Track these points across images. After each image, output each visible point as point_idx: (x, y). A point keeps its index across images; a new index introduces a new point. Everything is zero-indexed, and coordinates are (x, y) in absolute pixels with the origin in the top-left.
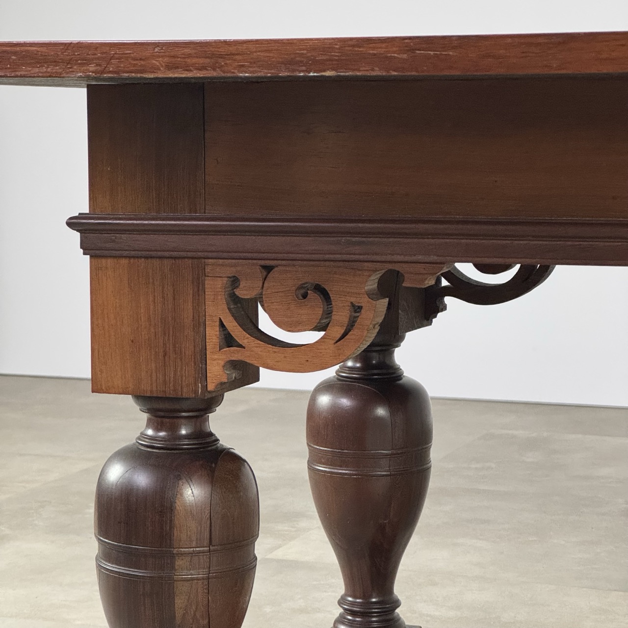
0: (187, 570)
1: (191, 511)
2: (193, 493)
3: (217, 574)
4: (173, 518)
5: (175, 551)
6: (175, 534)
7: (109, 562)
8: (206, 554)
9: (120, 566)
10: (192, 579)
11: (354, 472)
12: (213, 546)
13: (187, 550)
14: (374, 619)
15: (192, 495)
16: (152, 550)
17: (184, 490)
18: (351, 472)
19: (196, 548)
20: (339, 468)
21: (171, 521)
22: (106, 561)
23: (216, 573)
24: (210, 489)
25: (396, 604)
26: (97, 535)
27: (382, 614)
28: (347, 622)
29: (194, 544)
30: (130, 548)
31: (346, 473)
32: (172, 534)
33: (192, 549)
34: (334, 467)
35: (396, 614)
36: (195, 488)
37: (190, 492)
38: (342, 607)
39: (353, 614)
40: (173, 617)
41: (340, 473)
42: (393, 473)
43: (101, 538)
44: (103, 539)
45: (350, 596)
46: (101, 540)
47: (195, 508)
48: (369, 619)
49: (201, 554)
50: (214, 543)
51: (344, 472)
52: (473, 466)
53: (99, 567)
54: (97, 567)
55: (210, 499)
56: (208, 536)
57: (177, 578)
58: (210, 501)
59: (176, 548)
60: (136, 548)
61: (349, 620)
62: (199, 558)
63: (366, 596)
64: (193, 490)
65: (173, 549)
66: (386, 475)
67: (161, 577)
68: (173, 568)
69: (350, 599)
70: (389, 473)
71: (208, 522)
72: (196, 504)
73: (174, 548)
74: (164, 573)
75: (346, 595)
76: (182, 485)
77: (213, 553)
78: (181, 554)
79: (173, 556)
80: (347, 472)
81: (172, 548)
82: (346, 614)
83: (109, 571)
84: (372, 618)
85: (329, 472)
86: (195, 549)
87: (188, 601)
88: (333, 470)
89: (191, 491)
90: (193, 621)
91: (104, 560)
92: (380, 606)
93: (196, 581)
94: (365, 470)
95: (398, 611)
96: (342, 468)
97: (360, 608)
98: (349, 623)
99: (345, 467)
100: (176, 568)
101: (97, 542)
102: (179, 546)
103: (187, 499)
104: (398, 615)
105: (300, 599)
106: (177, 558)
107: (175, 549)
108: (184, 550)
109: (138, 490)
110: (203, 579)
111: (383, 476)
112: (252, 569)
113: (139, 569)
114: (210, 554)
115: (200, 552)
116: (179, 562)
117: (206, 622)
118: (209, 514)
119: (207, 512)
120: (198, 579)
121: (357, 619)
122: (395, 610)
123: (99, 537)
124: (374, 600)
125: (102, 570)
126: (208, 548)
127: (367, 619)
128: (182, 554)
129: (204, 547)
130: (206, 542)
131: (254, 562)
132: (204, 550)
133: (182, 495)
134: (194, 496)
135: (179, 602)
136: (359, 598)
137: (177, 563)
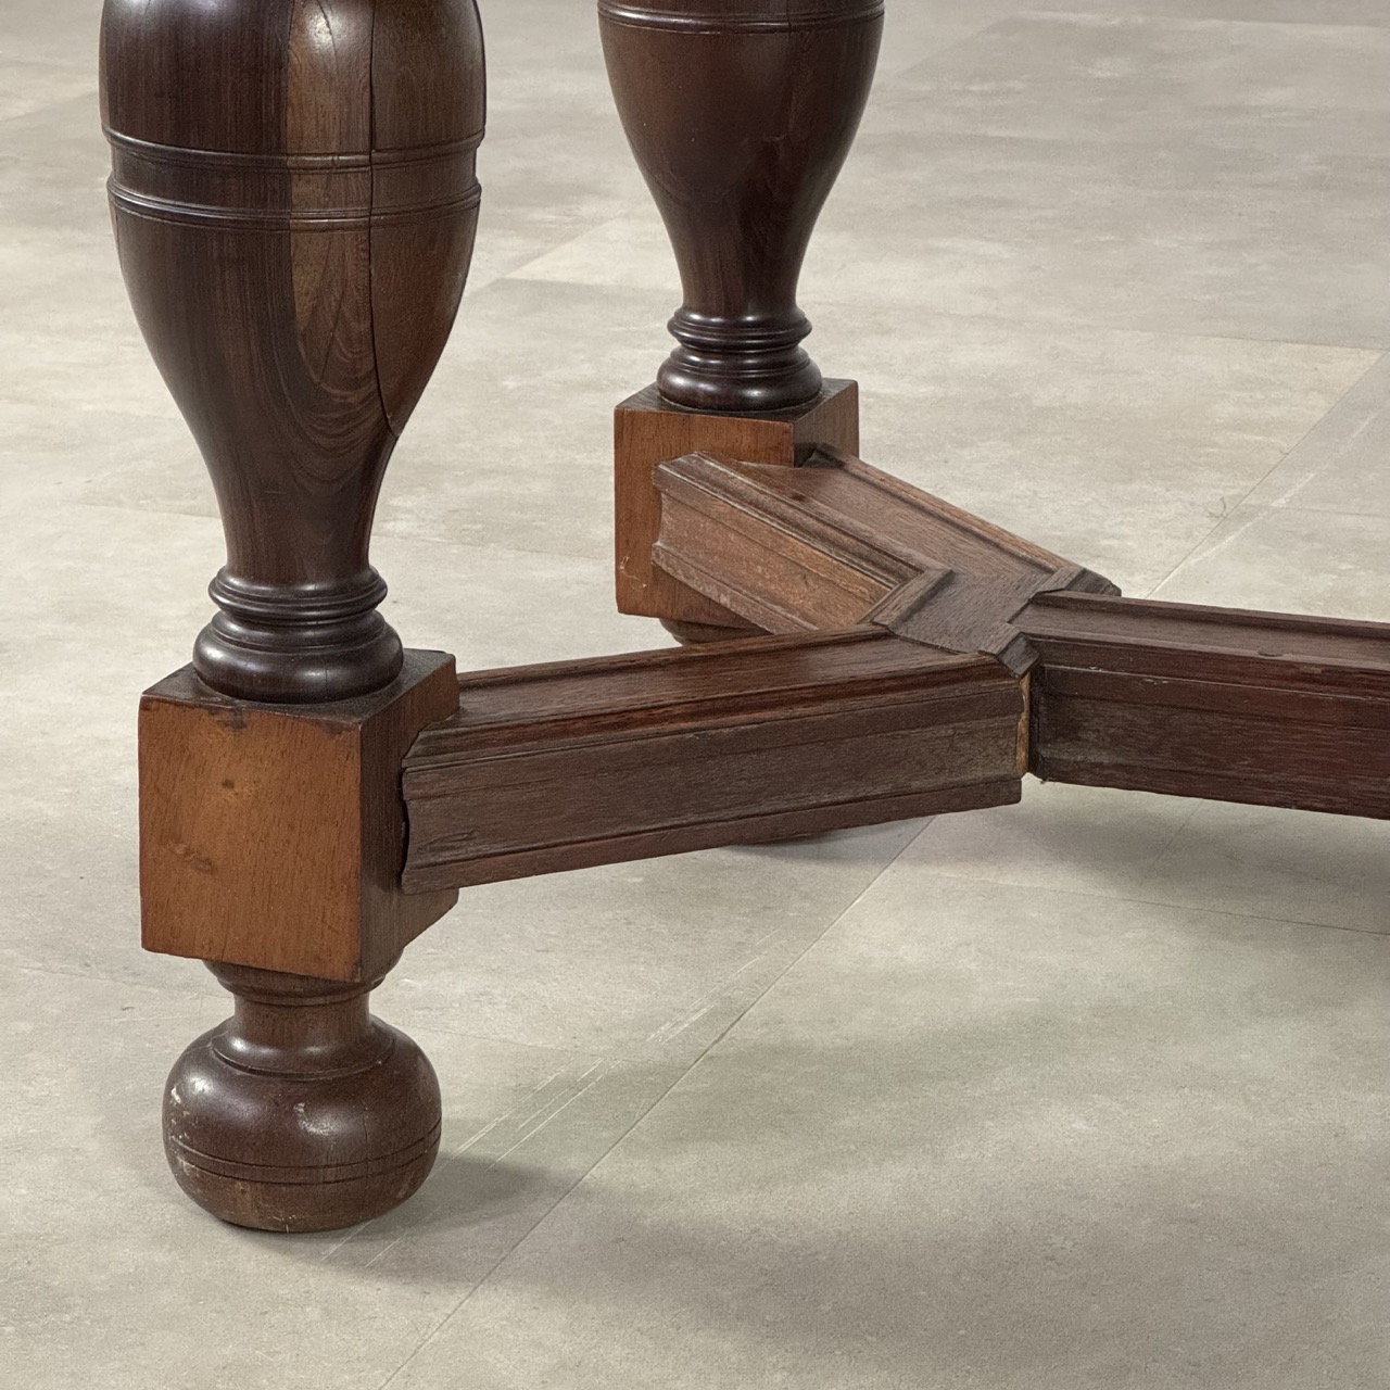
0: (319, 205)
1: (325, 66)
2: (328, 25)
3: (388, 217)
4: (283, 84)
5: (291, 161)
6: (290, 124)
7: (139, 190)
8: (363, 169)
9: (165, 197)
10: (331, 228)
11: (705, 23)
12: (378, 151)
13: (318, 159)
14: (750, 361)
15: (328, 30)
16: (237, 159)
17: (307, 18)
18: (699, 22)
19: (339, 155)
20: (670, 13)
21: (279, 91)
22: (130, 187)
23: (386, 214)
24: (368, 17)
25: (801, 328)
26: (109, 129)
27: (768, 350)
28: (687, 368)
29: (334, 146)
30: (184, 154)
31: (687, 25)
32: (282, 124)
33: (330, 158)
34: (660, 11)
35: (800, 352)
36: (332, 14)
37: (321, 23)
38: (677, 335)
39: (704, 352)
40: (289, 315)
41: (675, 24)
42: (796, 24)
43: (119, 134)
44: (123, 136)
45: (697, 311)
46: (116, 138)
47: (333, 62)
48: (739, 362)
49: (351, 170)
50: (380, 144)
51: (682, 21)
52: (975, 88)
53: (116, 201)
54: (111, 202)
55: (368, 41)
56: (367, 129)
57: (297, 224)
58: (369, 47)
59: (293, 155)
60: (197, 156)
61: (693, 363)
62: (346, 178)
63: (732, 310)
64: (330, 18)
65: (285, 158)
66: (781, 30)
67: (260, 222)
68: (285, 200)
69: (696, 317)
70: (786, 24)
71: (367, 95)
72: (336, 52)
73: (288, 155)
74: (265, 213)
75: (687, 308)
76: (304, 7)
77: (379, 167)
78: (305, 169)
79: (285, 174)
80: (687, 21)
81: (283, 154)
82: (686, 350)
83: (141, 210)
84: (744, 359)
85: (647, 23)
86: (336, 158)
87: (322, 279)
88: (657, 19)
89: (323, 20)
90: (336, 324)
91: (125, 185)
92: (763, 331)
93: (340, 232)
94: (730, 17)
95: (803, 345)
96: (678, 13)
97: (719, 337)
98: (693, 369)
99: (686, 9)
100: (295, 201)
101: (109, 145)
102: (300, 148)
103: (315, 39)
104: (805, 355)
105: (583, 361)
106: (295, 177)
107: (290, 158)
108: (311, 158)
109: (199, 17)
110: (356, 227)
111: (774, 30)
112: (469, 209)
113: (206, 203)
114: (372, 170)
115: (347, 165)
116: (300, 189)
117: (365, 326)
118: (368, 76)
119: (364, 72)
120: (342, 228)
121: (712, 362)
122: (798, 341)
123: (113, 131)
124: (750, 318)
125: (123, 208)
126: (367, 157)
127: (733, 361)
128: (308, 169)
129: (357, 153)
130: (362, 141)
131: (474, 194)
132: (357, 160)
133: (302, 29)
134: (330, 33)
135: (304, 280)
136: (717, 315)
137: (295, 190)
